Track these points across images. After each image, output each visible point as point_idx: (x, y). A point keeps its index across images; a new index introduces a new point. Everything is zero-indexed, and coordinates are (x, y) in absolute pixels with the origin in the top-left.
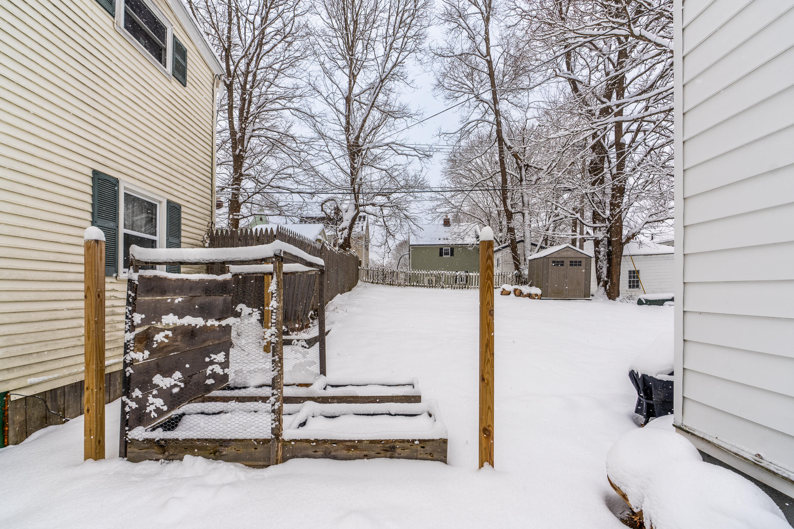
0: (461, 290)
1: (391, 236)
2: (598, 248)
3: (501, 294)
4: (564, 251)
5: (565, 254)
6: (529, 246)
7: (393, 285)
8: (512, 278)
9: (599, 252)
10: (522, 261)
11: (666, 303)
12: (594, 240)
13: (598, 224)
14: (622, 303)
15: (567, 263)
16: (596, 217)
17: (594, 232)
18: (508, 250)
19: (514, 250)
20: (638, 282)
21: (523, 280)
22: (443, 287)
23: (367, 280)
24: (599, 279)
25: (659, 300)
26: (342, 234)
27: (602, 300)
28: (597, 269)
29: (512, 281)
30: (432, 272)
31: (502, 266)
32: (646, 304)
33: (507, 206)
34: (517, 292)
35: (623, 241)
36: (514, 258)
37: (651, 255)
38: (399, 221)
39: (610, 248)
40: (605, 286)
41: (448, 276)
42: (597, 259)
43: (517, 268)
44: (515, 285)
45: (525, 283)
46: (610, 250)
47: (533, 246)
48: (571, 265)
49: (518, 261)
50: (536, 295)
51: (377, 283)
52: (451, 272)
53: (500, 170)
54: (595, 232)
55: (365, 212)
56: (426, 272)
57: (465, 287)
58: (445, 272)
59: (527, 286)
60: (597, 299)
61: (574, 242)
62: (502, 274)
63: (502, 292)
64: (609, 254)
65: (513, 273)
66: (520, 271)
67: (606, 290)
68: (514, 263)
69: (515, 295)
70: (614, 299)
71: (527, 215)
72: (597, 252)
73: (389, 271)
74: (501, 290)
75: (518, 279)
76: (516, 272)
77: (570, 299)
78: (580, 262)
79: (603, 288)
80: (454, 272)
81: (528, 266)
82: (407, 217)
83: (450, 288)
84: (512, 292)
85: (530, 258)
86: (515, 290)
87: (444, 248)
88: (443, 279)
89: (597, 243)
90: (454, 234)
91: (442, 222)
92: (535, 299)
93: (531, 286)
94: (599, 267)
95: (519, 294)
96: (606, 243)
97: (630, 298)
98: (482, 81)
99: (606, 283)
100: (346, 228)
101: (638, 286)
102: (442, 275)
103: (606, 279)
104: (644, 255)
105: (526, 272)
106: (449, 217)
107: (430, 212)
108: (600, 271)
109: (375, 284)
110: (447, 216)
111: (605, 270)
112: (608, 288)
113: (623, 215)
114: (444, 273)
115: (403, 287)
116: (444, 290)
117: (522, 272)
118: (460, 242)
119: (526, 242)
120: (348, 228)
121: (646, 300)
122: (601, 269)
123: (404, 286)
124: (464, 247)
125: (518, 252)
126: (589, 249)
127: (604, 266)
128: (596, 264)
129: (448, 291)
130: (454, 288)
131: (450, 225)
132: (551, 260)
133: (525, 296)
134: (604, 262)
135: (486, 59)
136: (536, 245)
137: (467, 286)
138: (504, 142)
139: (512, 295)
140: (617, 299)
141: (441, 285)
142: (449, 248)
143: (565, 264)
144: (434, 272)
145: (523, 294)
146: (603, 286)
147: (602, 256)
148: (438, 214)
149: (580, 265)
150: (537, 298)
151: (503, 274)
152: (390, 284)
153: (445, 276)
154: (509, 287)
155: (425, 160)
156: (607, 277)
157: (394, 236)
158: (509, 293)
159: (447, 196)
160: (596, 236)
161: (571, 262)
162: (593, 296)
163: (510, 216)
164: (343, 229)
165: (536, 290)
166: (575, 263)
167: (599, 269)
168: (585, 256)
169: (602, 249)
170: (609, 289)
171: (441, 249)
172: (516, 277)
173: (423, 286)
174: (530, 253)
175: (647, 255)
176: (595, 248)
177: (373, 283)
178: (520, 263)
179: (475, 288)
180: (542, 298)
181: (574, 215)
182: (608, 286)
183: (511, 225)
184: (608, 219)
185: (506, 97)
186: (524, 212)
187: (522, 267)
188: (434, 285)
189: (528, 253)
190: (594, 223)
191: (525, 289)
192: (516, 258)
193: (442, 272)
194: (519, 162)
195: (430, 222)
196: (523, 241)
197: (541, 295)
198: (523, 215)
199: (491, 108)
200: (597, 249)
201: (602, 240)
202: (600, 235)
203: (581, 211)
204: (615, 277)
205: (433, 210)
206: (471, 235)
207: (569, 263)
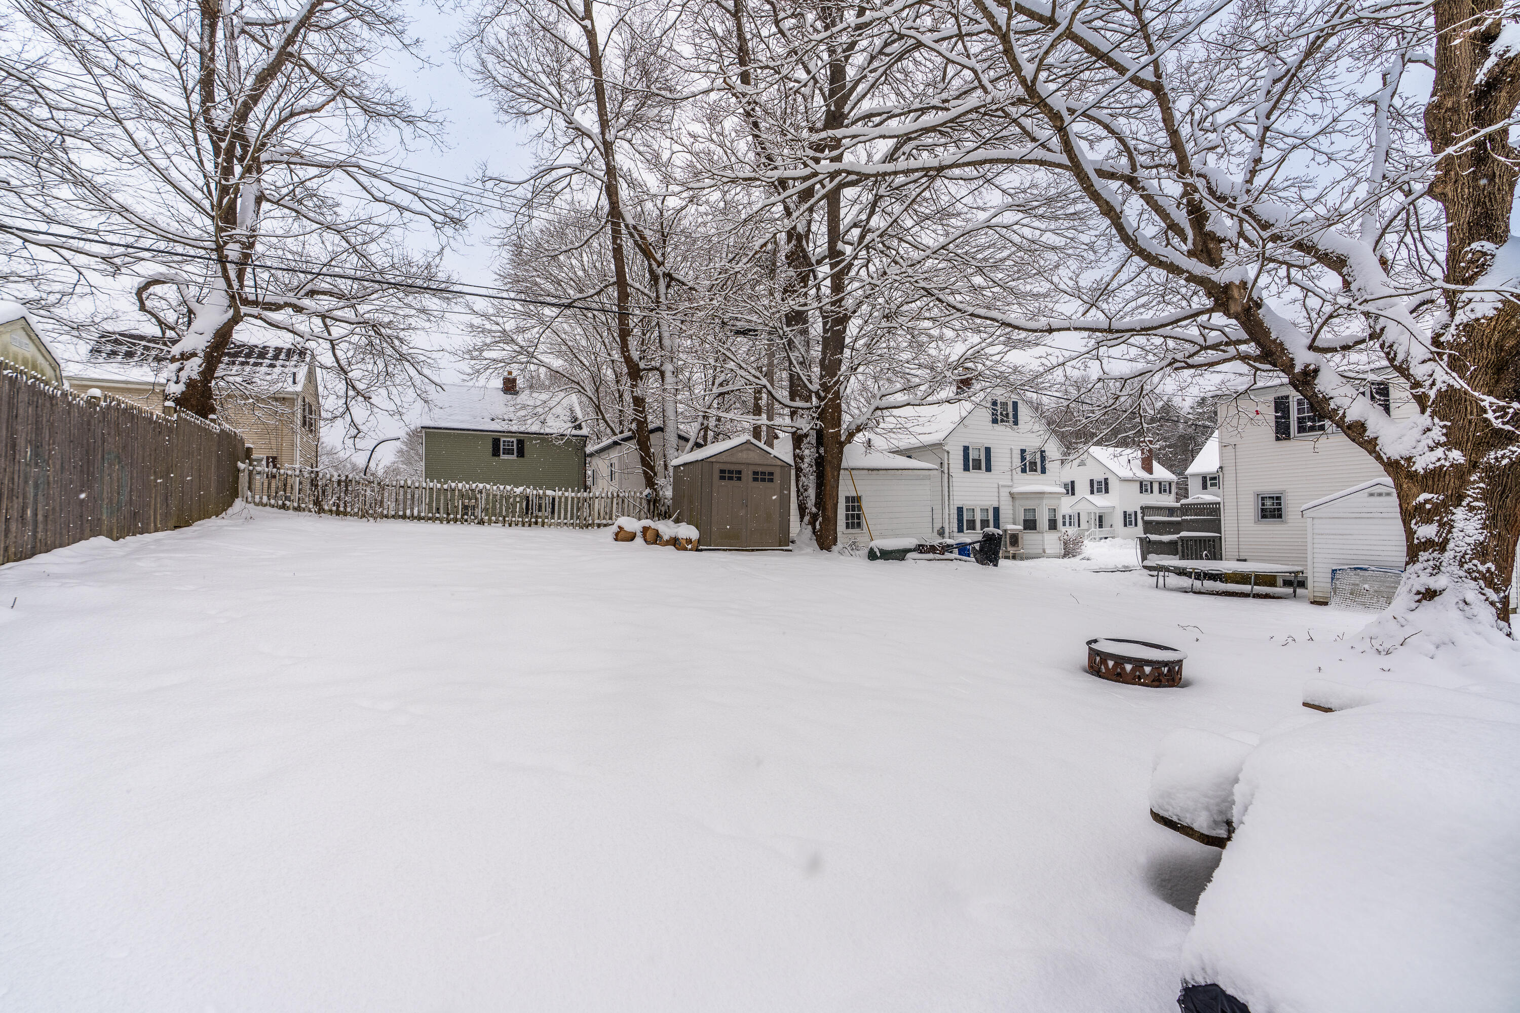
0: (526, 528)
1: (360, 398)
2: (801, 449)
3: (616, 540)
4: (742, 451)
5: (743, 456)
6: (673, 440)
7: (345, 514)
8: (641, 504)
9: (802, 458)
10: (659, 468)
11: (909, 555)
12: (794, 434)
13: (799, 403)
14: (841, 557)
15: (747, 475)
16: (797, 389)
17: (792, 420)
18: (632, 445)
19: (644, 446)
20: (859, 517)
21: (663, 509)
22: (481, 522)
23: (265, 499)
24: (802, 509)
25: (898, 551)
26: (181, 369)
27: (809, 550)
28: (798, 491)
29: (640, 511)
30: (453, 485)
31: (621, 479)
32: (881, 558)
33: (628, 351)
34: (649, 535)
35: (843, 438)
36: (644, 462)
37: (878, 470)
38: (381, 365)
39: (822, 451)
40: (812, 523)
41: (495, 496)
42: (799, 470)
43: (650, 482)
44: (647, 518)
45: (666, 516)
46: (820, 454)
47: (680, 441)
48: (755, 480)
49: (652, 468)
50: (689, 541)
51: (298, 509)
52: (502, 487)
53: (615, 279)
54: (795, 418)
55: (261, 319)
56: (439, 486)
57: (536, 523)
58: (488, 487)
59: (670, 522)
60: (801, 549)
61: (756, 432)
62: (618, 496)
63: (617, 534)
64: (820, 462)
65: (641, 493)
66: (655, 490)
67: (814, 532)
68: (645, 473)
69: (646, 541)
70: (828, 549)
71: (668, 375)
72: (799, 458)
73: (335, 478)
74: (614, 529)
75: (652, 507)
76: (648, 491)
77: (753, 550)
78: (771, 474)
79: (810, 527)
80: (508, 488)
81: (672, 479)
82: (402, 357)
83: (500, 525)
84: (639, 534)
85: (675, 462)
86: (645, 530)
87: (502, 439)
88: (482, 504)
89: (798, 439)
90: (521, 409)
91: (499, 383)
92: (686, 549)
93: (677, 521)
94: (803, 486)
95: (653, 538)
96: (814, 442)
97: (854, 546)
98: (580, 94)
99: (814, 518)
100: (194, 355)
101: (859, 525)
102: (481, 492)
103: (814, 510)
104: (869, 470)
105: (669, 493)
106: (514, 374)
107: (466, 356)
108: (805, 494)
109: (291, 511)
110: (510, 373)
111: (812, 493)
112: (818, 527)
113: (842, 388)
114: (485, 487)
115: (371, 519)
116: (485, 529)
117: (661, 493)
118: (535, 428)
119: (667, 430)
120: (202, 355)
121: (881, 551)
122: (806, 490)
123: (375, 518)
124: (543, 438)
125: (652, 450)
126: (783, 450)
127: (810, 481)
128: (797, 481)
129: (495, 533)
130: (510, 525)
131: (516, 393)
132: (717, 468)
133: (667, 543)
134: (811, 477)
135: (583, 23)
136: (687, 440)
137: (540, 520)
138: (624, 220)
139: (639, 540)
140: (834, 547)
141: (476, 517)
142: (515, 440)
143: (743, 476)
144: (460, 485)
145: (661, 538)
146: (810, 523)
147: (806, 465)
148: (485, 362)
149: (771, 480)
150: (690, 547)
151: (621, 495)
152: (338, 513)
153: (488, 495)
154: (631, 524)
155: (449, 230)
156: (815, 506)
157: (367, 398)
158: (631, 537)
159: (507, 328)
160: (798, 426)
161: (755, 473)
162: (793, 542)
163: (635, 373)
164: (185, 357)
165: (688, 531)
166: (764, 476)
167: (802, 490)
168: (780, 463)
169: (808, 453)
170: (821, 530)
171: (496, 442)
172: (649, 502)
173: (430, 519)
174: (676, 453)
175: (873, 470)
176: (794, 450)
177: (284, 507)
178: (655, 474)
179: (559, 524)
180: (701, 547)
181: (759, 379)
182: (818, 523)
183: (638, 392)
184: (817, 393)
185: (629, 136)
186: (663, 368)
187: (660, 481)
188: (459, 516)
189: (671, 452)
190: (792, 399)
191: (667, 528)
192: (647, 461)
193: (481, 486)
194: (655, 266)
195: (465, 377)
196: (660, 429)
197: (699, 541)
198: (662, 374)
199: (598, 148)
200: (797, 451)
201: (806, 436)
202: (804, 425)
203: (769, 375)
204: (829, 506)
205: (476, 353)
206: (562, 417)
207: (751, 476)
